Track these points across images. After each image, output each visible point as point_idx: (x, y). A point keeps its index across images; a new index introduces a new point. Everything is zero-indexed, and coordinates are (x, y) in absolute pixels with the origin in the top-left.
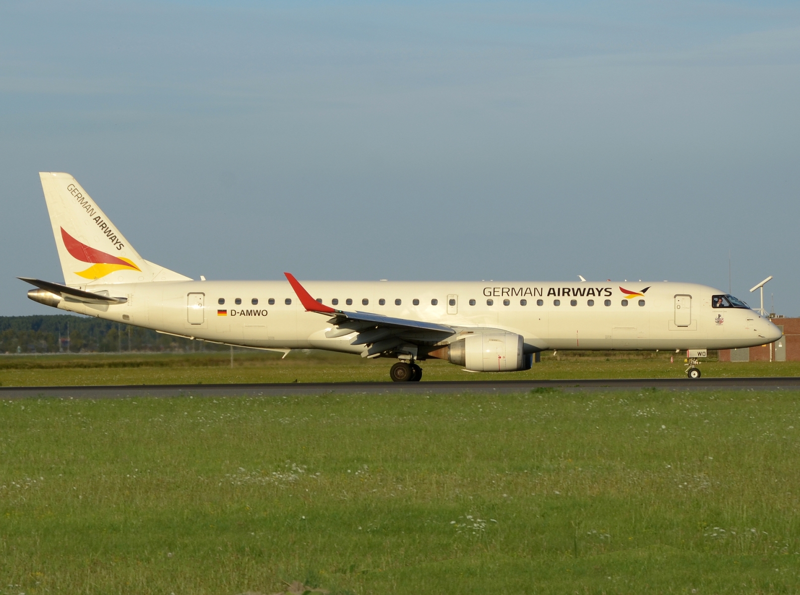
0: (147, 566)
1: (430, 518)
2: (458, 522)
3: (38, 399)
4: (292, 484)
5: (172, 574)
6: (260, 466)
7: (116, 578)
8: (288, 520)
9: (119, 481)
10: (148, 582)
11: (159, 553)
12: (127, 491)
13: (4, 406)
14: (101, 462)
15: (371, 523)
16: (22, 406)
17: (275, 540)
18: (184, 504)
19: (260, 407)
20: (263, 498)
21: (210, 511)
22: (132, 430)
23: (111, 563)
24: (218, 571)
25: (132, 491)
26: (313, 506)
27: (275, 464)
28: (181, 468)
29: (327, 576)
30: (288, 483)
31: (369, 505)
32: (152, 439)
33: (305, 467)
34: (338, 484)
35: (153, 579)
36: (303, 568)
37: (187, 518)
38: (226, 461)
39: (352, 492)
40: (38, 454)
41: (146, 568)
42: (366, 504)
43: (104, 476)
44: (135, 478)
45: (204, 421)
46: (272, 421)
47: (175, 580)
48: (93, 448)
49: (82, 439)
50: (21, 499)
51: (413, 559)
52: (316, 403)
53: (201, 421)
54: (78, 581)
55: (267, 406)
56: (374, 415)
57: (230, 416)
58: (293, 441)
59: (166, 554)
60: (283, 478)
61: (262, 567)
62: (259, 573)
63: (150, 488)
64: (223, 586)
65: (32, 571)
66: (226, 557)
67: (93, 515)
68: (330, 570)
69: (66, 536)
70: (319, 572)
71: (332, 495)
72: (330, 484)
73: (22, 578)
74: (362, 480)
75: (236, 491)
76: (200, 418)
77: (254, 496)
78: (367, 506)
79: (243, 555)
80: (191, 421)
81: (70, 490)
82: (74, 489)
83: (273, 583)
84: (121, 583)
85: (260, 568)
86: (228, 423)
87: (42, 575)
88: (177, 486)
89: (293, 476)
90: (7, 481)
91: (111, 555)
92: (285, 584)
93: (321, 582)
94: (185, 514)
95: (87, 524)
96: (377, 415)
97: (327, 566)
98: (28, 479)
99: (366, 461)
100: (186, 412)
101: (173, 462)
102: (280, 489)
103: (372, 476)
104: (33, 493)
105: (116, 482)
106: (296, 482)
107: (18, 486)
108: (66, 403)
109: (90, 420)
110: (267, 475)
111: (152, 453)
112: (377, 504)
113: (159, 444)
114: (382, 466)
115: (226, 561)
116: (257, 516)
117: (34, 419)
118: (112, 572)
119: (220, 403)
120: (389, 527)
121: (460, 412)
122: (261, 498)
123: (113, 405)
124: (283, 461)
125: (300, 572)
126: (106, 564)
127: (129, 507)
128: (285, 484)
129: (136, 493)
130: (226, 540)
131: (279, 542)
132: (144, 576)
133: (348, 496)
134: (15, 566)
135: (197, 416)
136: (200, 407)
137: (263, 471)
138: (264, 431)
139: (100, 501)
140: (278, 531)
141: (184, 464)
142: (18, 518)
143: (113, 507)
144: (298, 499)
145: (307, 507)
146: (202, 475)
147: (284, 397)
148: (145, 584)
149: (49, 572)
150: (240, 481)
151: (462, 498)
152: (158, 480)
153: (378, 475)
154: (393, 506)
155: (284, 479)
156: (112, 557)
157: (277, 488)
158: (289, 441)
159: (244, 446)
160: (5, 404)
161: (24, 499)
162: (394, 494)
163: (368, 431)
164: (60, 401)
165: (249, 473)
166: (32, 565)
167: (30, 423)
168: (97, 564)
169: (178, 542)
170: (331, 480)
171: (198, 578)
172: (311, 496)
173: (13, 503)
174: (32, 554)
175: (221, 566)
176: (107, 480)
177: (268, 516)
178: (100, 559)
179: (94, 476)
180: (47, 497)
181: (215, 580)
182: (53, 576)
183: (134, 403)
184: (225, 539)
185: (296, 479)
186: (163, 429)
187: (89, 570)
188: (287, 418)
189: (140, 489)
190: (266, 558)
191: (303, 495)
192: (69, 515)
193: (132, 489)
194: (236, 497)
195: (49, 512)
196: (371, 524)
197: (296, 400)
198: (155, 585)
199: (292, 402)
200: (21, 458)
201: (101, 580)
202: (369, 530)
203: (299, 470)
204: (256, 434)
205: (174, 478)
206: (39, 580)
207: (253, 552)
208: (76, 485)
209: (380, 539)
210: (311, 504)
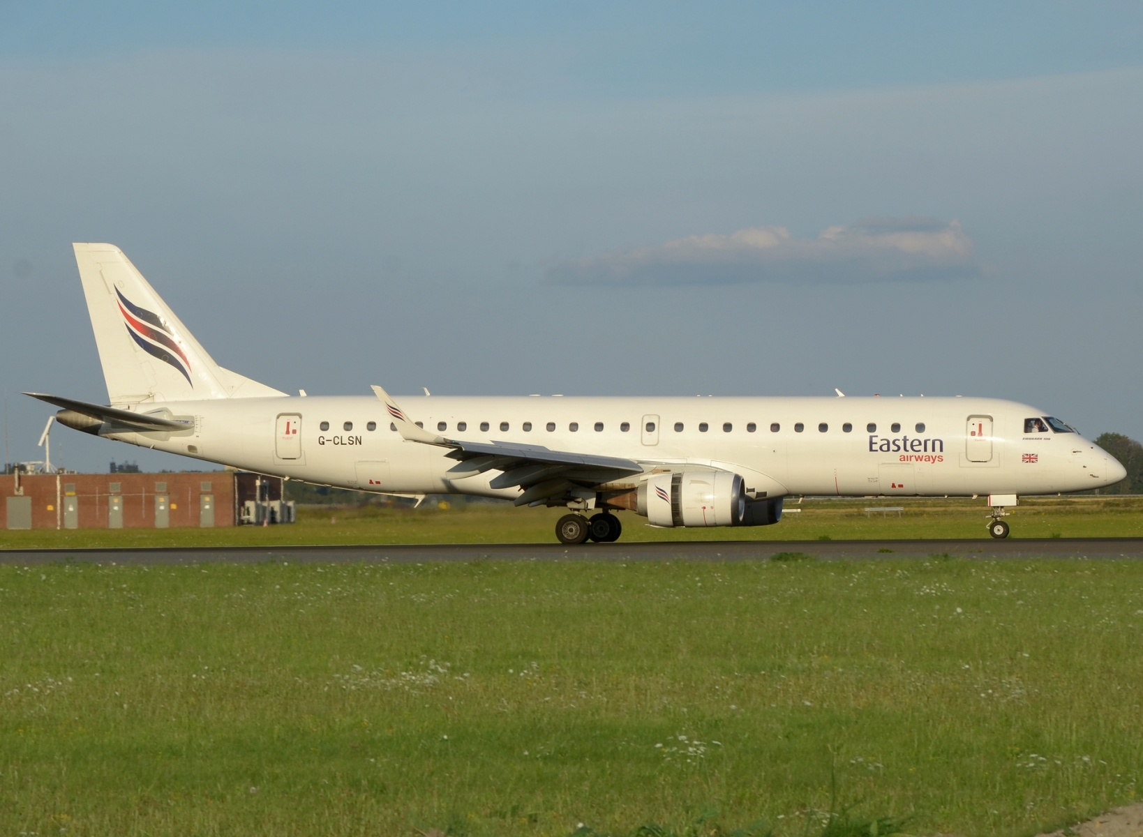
0: (221, 807)
1: (626, 739)
2: (666, 744)
3: (65, 565)
4: (430, 690)
5: (256, 818)
6: (384, 663)
7: (175, 823)
9: (181, 684)
10: (221, 830)
11: (237, 787)
12: (193, 698)
13: (17, 575)
14: (156, 656)
15: (542, 745)
16: (42, 575)
17: (404, 769)
18: (274, 716)
19: (385, 578)
20: (387, 709)
21: (311, 727)
22: (200, 610)
23: (169, 801)
24: (322, 813)
25: (199, 698)
26: (459, 721)
27: (406, 660)
28: (270, 665)
29: (478, 821)
30: (423, 687)
31: (539, 719)
32: (228, 623)
33: (448, 664)
34: (495, 689)
35: (229, 826)
36: (444, 810)
37: (279, 737)
38: (334, 656)
39: (515, 701)
40: (65, 643)
41: (218, 809)
42: (535, 719)
43: (160, 676)
44: (204, 680)
45: (303, 598)
46: (401, 599)
47: (261, 827)
48: (144, 636)
49: (128, 622)
50: (40, 708)
51: (602, 798)
52: (465, 572)
53: (299, 597)
55: (394, 577)
56: (547, 591)
57: (340, 592)
58: (431, 627)
59: (247, 789)
60: (416, 680)
61: (386, 809)
62: (381, 817)
63: (225, 694)
64: (329, 835)
65: (54, 813)
66: (334, 794)
67: (144, 732)
68: (483, 813)
69: (105, 763)
70: (466, 816)
71: (487, 705)
72: (484, 689)
73: (40, 823)
74: (530, 683)
75: (349, 698)
76: (299, 593)
77: (374, 706)
78: (537, 721)
79: (358, 791)
80: (285, 598)
81: (110, 696)
82: (116, 695)
83: (401, 831)
84: (184, 830)
85: (382, 809)
86: (338, 601)
87: (69, 818)
88: (264, 691)
89: (431, 677)
90: (20, 682)
91: (169, 790)
92: (419, 832)
93: (470, 829)
94: (276, 731)
95: (135, 745)
96: (552, 591)
97: (478, 807)
99: (536, 657)
100: (277, 584)
101: (259, 656)
102: (412, 696)
103: (543, 678)
104: (57, 700)
105: (177, 685)
106: (435, 687)
107: (36, 690)
109: (140, 595)
110: (393, 676)
111: (229, 643)
112: (550, 718)
113: (238, 631)
114: (559, 664)
115: (334, 800)
116: (379, 734)
117: (60, 593)
118: (170, 814)
119: (326, 572)
120: (567, 752)
121: (670, 587)
122: (384, 710)
123: (174, 574)
124: (417, 656)
125: (440, 816)
126: (162, 803)
127: (196, 720)
128: (419, 688)
129: (205, 700)
130: (334, 769)
131: (411, 773)
132: (216, 821)
133: (509, 707)
134: (30, 806)
135: (294, 591)
136: (298, 578)
137: (387, 671)
138: (389, 612)
139: (154, 713)
140: (408, 757)
141: (274, 660)
142: (35, 736)
143: (172, 721)
144: (437, 710)
145: (450, 723)
146: (301, 675)
147: (419, 565)
148: (217, 832)
149: (80, 814)
150: (355, 685)
151: (672, 710)
152: (238, 682)
153: (552, 676)
154: (573, 721)
155: (418, 682)
156: (169, 793)
157: (408, 695)
158: (425, 628)
159: (360, 634)
160: (19, 572)
161: (45, 709)
162: (574, 704)
163: (539, 614)
164: (97, 568)
165: (368, 673)
166: (55, 804)
167: (54, 599)
168: (148, 802)
169: (265, 772)
170: (484, 684)
171: (293, 824)
172: (456, 707)
173: (29, 714)
174: (55, 788)
175: (326, 806)
176: (163, 681)
177: (395, 735)
178: (153, 796)
179: (145, 675)
180: (77, 706)
181: (317, 827)
182: (85, 820)
183: (203, 571)
184: (332, 767)
185: (435, 681)
186: (245, 609)
187: (137, 813)
188: (423, 595)
189: (211, 695)
190: (391, 795)
191: (445, 705)
192: (109, 732)
193: (200, 695)
194: (349, 708)
195: (80, 728)
196: (542, 747)
197: (436, 569)
198: (231, 834)
199: (430, 572)
200: (40, 650)
201: (154, 827)
202: (538, 756)
203: (440, 669)
204: (377, 618)
205: (260, 679)
206: (64, 826)
207: (372, 786)
208: (119, 689)
209: (554, 768)
210: (456, 718)
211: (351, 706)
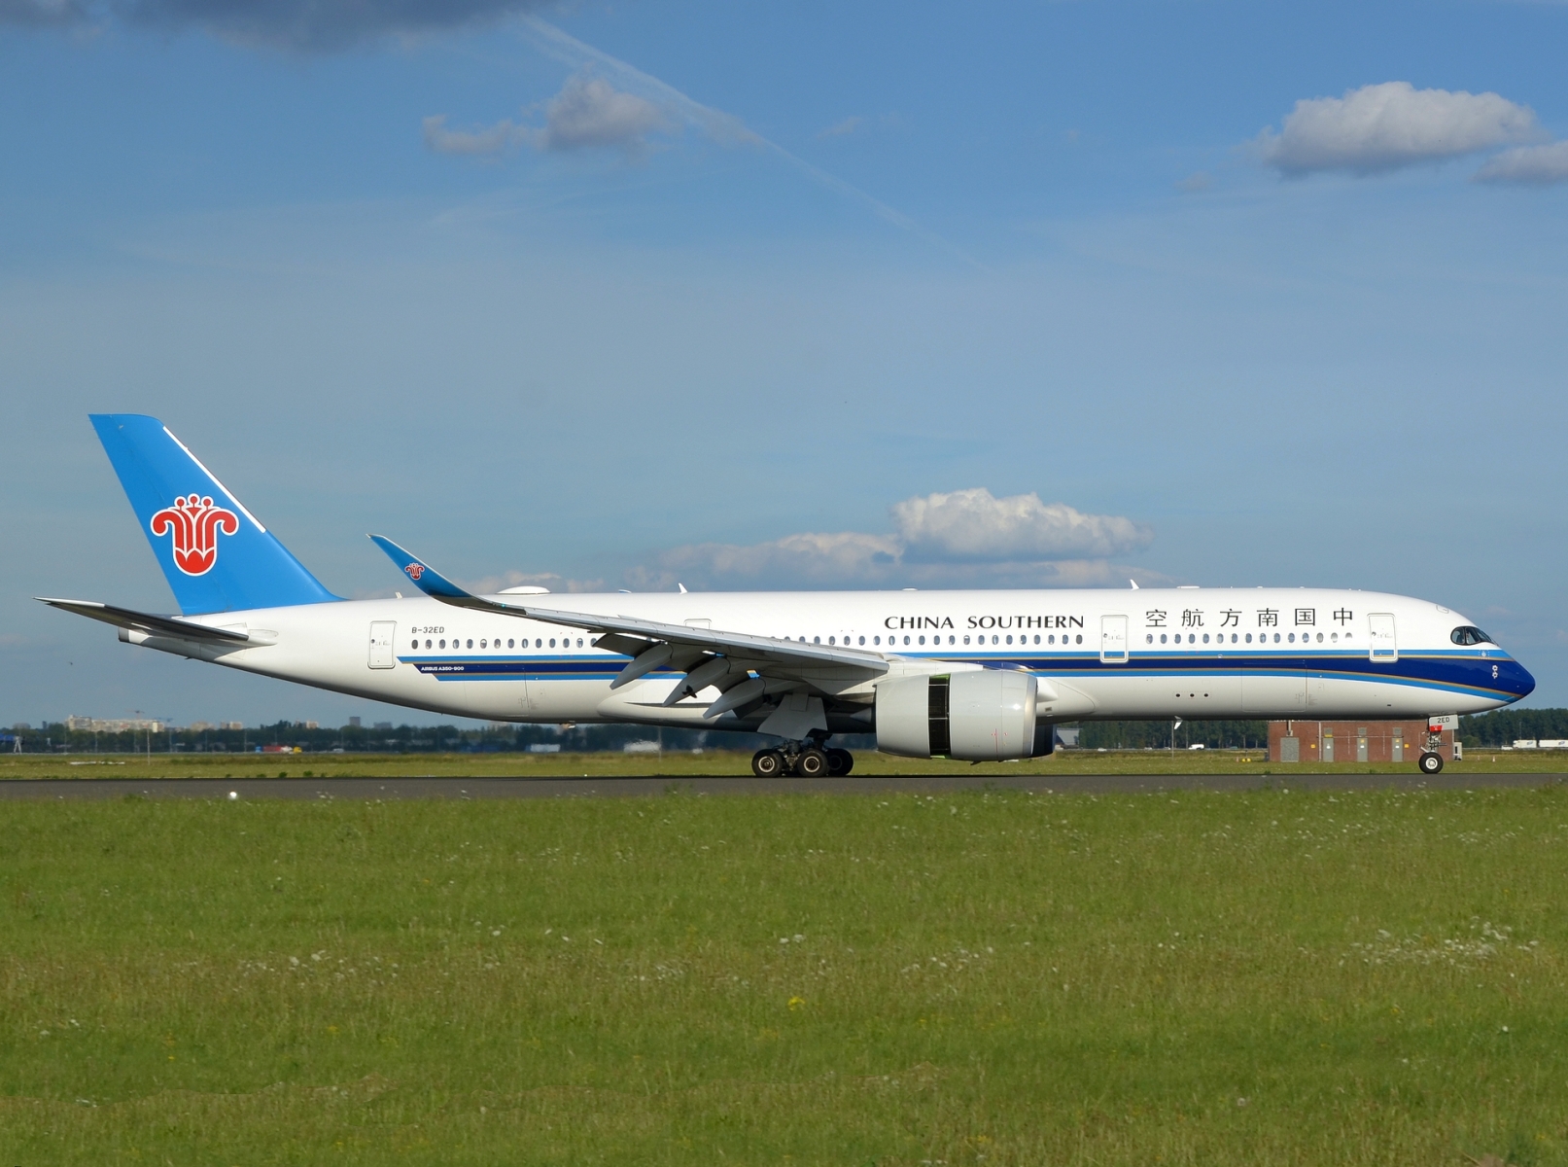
0: (1197, 1125)
3: (983, 794)
4: (1484, 964)
5: (1245, 1141)
6: (1420, 927)
7: (1135, 1147)
8: (1474, 1034)
9: (1142, 956)
10: (1198, 1157)
11: (1220, 1098)
12: (1158, 976)
13: (917, 806)
14: (1108, 919)
16: (951, 807)
17: (1449, 1073)
18: (1270, 1001)
19: (1422, 811)
20: (1425, 991)
21: (1321, 1015)
22: (1169, 855)
23: (1126, 1117)
24: (1336, 1134)
25: (1168, 975)
26: (1524, 1006)
27: (1450, 923)
28: (1264, 930)
29: (1551, 1144)
30: (1474, 961)
32: (1207, 873)
33: (1509, 929)
35: (1209, 1151)
36: (1503, 1129)
37: (1276, 1029)
38: (1353, 918)
40: (983, 901)
41: (1194, 1128)
43: (1113, 946)
44: (1174, 950)
45: (1310, 838)
46: (1444, 839)
47: (1253, 1152)
48: (1092, 891)
49: (1069, 871)
50: (949, 990)
52: (1531, 803)
53: (1304, 837)
54: (1061, 1153)
55: (1434, 809)
57: (1361, 829)
58: (1485, 877)
59: (1233, 1100)
60: (1465, 950)
61: (1424, 1127)
62: (1417, 1139)
63: (1203, 971)
64: (1346, 1164)
65: (969, 1134)
66: (1352, 1107)
67: (1092, 1023)
68: (1557, 1133)
69: (1038, 1065)
70: (1534, 1137)
71: (1562, 985)
72: (1558, 963)
73: (949, 1148)
75: (1372, 976)
76: (1303, 831)
77: (1408, 986)
79: (1386, 1103)
80: (1285, 838)
81: (1045, 973)
82: (1054, 972)
83: (1445, 1158)
84: (1146, 1158)
85: (1418, 1128)
86: (1358, 843)
87: (990, 1141)
88: (1256, 966)
89: (1484, 946)
90: (921, 954)
91: (1127, 1101)
92: (1469, 1159)
93: (1539, 1156)
94: (1273, 1021)
95: (1079, 1042)
97: (1550, 1125)
98: (963, 951)
100: (1274, 819)
101: (1250, 918)
102: (1459, 972)
104: (972, 979)
105: (1137, 958)
106: (1491, 960)
107: (944, 965)
108: (1039, 801)
109: (1086, 834)
110: (1433, 946)
111: (1208, 901)
113: (1221, 883)
115: (1352, 1115)
116: (1414, 1025)
117: (976, 832)
118: (1128, 1135)
119: (1341, 802)
122: (1422, 991)
123: (1132, 806)
124: (1466, 918)
125: (1498, 1137)
126: (1116, 1119)
127: (1163, 1006)
128: (1468, 962)
129: (1176, 979)
130: (1352, 1074)
131: (1458, 1078)
132: (1191, 1144)
134: (936, 1125)
135: (1298, 829)
136: (1303, 811)
137: (1425, 938)
138: (1428, 857)
139: (1105, 996)
140: (1454, 1056)
141: (1270, 924)
142: (942, 1029)
143: (1130, 1007)
144: (1494, 992)
145: (1511, 1009)
146: (1306, 945)
147: (1469, 792)
148: (1192, 1160)
149: (1004, 1136)
150: (1380, 957)
152: (1220, 954)
155: (1468, 953)
156: (1127, 1106)
157: (1454, 971)
158: (1477, 879)
159: (1388, 888)
160: (919, 803)
161: (955, 991)
164: (1027, 797)
165: (1399, 941)
166: (970, 1122)
167: (968, 840)
168: (1098, 1119)
169: (1258, 1078)
170: (1558, 955)
171: (1297, 1149)
172: (1519, 987)
173: (934, 998)
174: (970, 1099)
175: (1341, 1124)
176: (1118, 953)
177: (1436, 1026)
178: (1105, 1110)
179: (1092, 945)
180: (1000, 987)
181: (1330, 1153)
182: (1011, 1144)
183: (1173, 801)
184: (1350, 1070)
185: (1490, 952)
186: (1230, 853)
187: (1083, 1133)
188: (1473, 833)
189: (1184, 972)
190: (1431, 1108)
191: (1505, 985)
192: (1044, 1024)
193: (1168, 971)
194: (1373, 989)
195: (1004, 1017)
197: (1492, 798)
198: (1212, 1162)
199: (1484, 802)
200: (949, 910)
201: (1106, 1152)
203: (1497, 935)
204: (1411, 865)
205: (1250, 950)
206: (983, 1152)
207: (1405, 1096)
208: (1058, 964)
210: (1520, 1002)
211: (1375, 986)
